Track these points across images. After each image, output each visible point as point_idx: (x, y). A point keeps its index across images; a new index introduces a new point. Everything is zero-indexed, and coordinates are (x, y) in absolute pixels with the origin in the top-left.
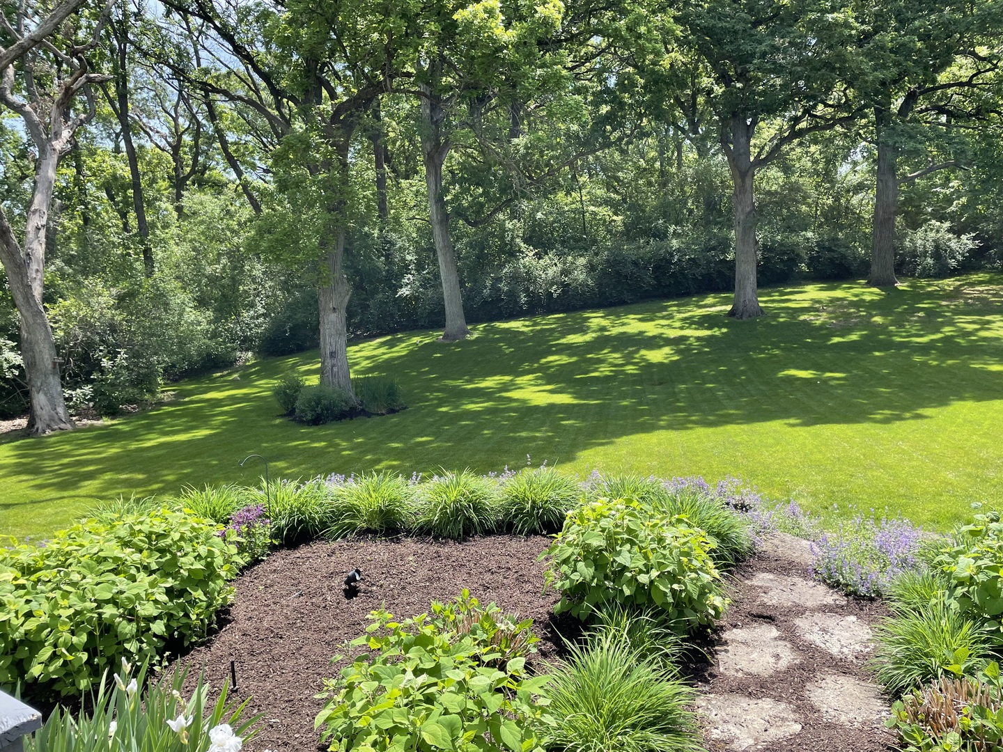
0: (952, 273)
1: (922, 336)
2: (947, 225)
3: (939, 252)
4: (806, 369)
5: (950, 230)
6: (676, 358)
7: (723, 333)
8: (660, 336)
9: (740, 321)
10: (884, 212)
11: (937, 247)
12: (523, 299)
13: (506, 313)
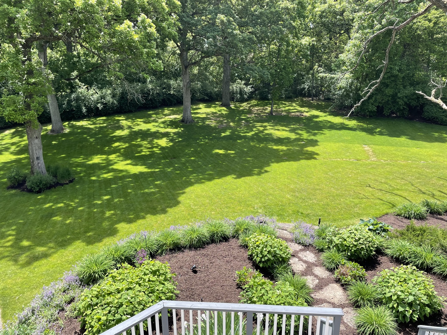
0: (246, 100)
1: (248, 133)
2: (243, 82)
3: (241, 92)
4: (221, 149)
5: (244, 84)
6: (171, 144)
7: (182, 130)
8: (157, 132)
9: (186, 124)
10: (226, 79)
11: (241, 90)
12: (84, 110)
13: (77, 117)
